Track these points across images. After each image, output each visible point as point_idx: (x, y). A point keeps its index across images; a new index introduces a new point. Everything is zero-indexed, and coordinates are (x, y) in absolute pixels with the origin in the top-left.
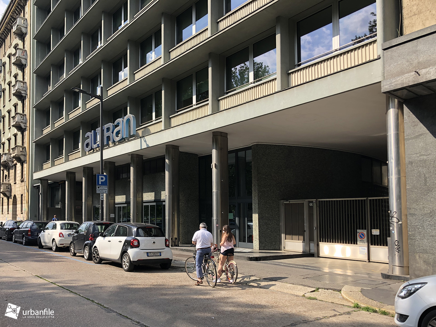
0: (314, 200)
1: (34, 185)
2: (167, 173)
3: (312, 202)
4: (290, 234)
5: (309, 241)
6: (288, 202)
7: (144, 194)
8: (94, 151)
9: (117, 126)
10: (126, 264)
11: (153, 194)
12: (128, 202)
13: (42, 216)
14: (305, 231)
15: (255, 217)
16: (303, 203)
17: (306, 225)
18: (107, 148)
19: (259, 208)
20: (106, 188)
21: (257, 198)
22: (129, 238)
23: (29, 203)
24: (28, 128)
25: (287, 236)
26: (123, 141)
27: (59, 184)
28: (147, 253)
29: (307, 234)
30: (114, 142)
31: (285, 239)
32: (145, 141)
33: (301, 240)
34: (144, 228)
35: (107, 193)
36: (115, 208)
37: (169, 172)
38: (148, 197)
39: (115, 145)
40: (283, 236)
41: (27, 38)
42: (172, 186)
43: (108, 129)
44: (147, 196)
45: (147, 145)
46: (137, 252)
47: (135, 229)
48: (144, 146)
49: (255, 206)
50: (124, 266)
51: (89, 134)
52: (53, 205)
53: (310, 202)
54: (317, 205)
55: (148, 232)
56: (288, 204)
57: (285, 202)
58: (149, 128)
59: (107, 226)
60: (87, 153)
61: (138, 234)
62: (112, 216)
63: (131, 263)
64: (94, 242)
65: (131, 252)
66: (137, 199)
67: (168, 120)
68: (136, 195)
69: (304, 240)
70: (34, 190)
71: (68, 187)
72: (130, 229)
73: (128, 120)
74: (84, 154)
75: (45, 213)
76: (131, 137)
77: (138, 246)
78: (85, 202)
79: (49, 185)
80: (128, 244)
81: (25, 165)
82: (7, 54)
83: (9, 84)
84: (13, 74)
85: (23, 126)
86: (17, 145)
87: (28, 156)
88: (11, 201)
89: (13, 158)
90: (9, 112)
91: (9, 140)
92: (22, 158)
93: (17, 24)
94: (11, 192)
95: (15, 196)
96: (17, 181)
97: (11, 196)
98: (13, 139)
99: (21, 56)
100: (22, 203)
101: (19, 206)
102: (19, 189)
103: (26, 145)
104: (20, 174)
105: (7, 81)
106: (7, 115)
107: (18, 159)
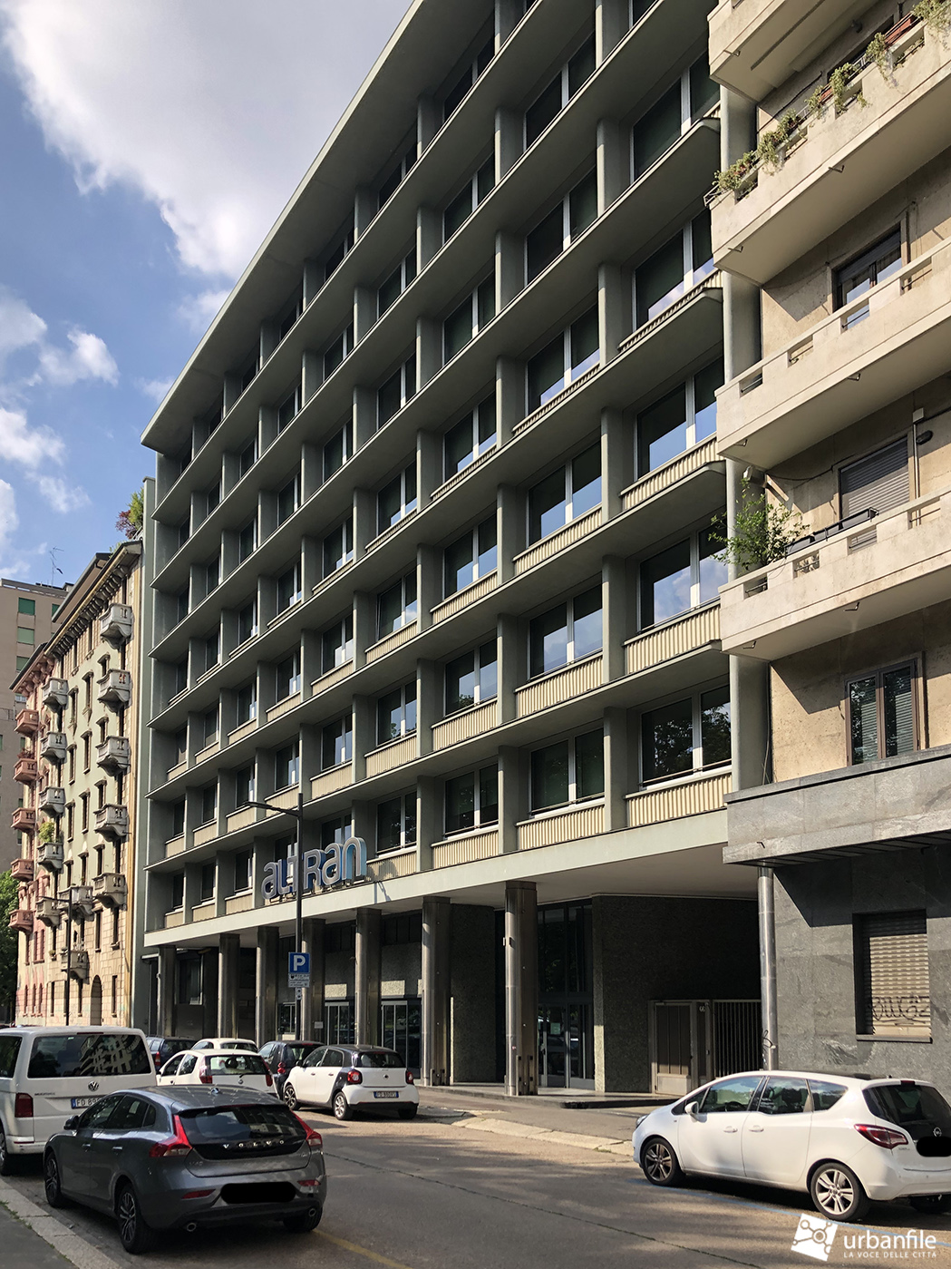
0: (707, 1002)
1: (144, 957)
2: (425, 949)
3: (703, 1004)
4: (666, 1063)
5: (699, 1076)
6: (663, 1004)
7: (383, 983)
8: (281, 898)
9: (331, 855)
10: (340, 1110)
11: (402, 983)
12: (350, 998)
13: (163, 1022)
14: (691, 1057)
15: (599, 1031)
16: (689, 1006)
17: (693, 1044)
18: (309, 896)
19: (605, 1015)
20: (307, 977)
21: (601, 996)
22: (346, 1070)
23: (131, 994)
24: (131, 836)
25: (661, 1067)
26: (338, 886)
27: (201, 955)
28: (375, 1093)
29: (694, 1062)
30: (323, 885)
31: (658, 1072)
32: (384, 890)
33: (685, 1074)
34: (369, 1054)
35: (308, 986)
36: (324, 1008)
37: (429, 947)
38: (393, 989)
39: (325, 891)
40: (654, 1066)
41: (132, 647)
42: (436, 973)
43: (312, 861)
44: (390, 988)
45: (387, 897)
46: (357, 1092)
47: (356, 1056)
48: (382, 899)
49: (598, 1011)
50: (337, 1113)
51: (273, 865)
52: (184, 999)
53: (700, 1005)
54: (711, 1010)
55: (377, 1060)
56: (662, 1007)
57: (657, 1004)
58: (393, 861)
59: (309, 1049)
60: (267, 902)
61: (359, 1064)
62: (319, 1025)
63: (348, 1107)
64: (287, 1076)
65: (348, 1090)
66: (369, 994)
67: (428, 853)
68: (367, 986)
69: (690, 1074)
70: (146, 967)
71: (223, 966)
72: (348, 1056)
73: (352, 849)
74: (260, 904)
75: (169, 1016)
76: (355, 881)
77: (359, 1082)
78: (261, 998)
79: (178, 955)
80: (344, 1079)
81: (123, 914)
82: (82, 673)
83: (87, 737)
84: (96, 717)
85: (119, 831)
86: (105, 870)
87: (130, 895)
88: (88, 988)
89: (96, 898)
90: (85, 797)
91: (84, 857)
92: (117, 899)
93: (111, 619)
94: (87, 969)
95: (97, 979)
96: (102, 947)
97: (88, 977)
98: (94, 855)
99: (118, 685)
100: (114, 994)
101: (107, 1000)
102: (109, 964)
103: (125, 871)
104: (111, 933)
105: (81, 730)
106: (80, 802)
107: (108, 900)
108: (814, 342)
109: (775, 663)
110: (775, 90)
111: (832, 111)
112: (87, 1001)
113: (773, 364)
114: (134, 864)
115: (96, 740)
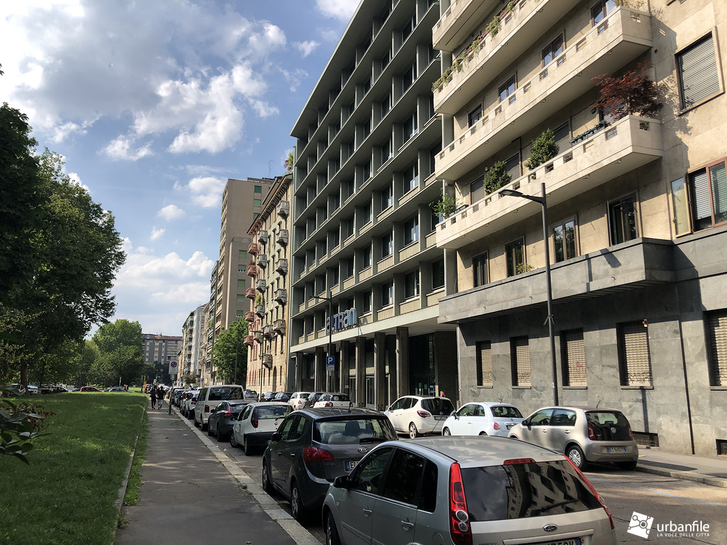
1: (292, 357)
8: (333, 332)
9: (346, 315)
13: (298, 387)
15: (437, 388)
19: (439, 380)
21: (437, 373)
22: (328, 402)
23: (286, 374)
24: (288, 303)
26: (349, 327)
30: (343, 327)
32: (361, 330)
36: (349, 380)
37: (376, 354)
39: (345, 330)
41: (289, 219)
43: (341, 317)
44: (369, 370)
45: (362, 333)
49: (436, 379)
58: (367, 317)
62: (347, 387)
66: (361, 373)
67: (376, 314)
70: (292, 360)
71: (317, 361)
73: (352, 313)
75: (300, 384)
76: (353, 326)
79: (304, 356)
81: (284, 338)
82: (272, 229)
83: (273, 257)
84: (277, 249)
85: (283, 300)
86: (279, 318)
87: (287, 329)
88: (272, 372)
89: (274, 330)
90: (272, 284)
91: (272, 311)
92: (282, 331)
93: (281, 207)
94: (272, 363)
95: (275, 367)
96: (277, 353)
97: (272, 367)
98: (275, 310)
99: (283, 236)
100: (281, 375)
101: (278, 377)
102: (280, 361)
103: (285, 319)
104: (280, 346)
105: (272, 254)
106: (271, 286)
107: (279, 331)
108: (465, 137)
109: (457, 249)
110: (455, 49)
111: (457, 71)
112: (272, 378)
113: (456, 142)
114: (288, 315)
115: (276, 259)
